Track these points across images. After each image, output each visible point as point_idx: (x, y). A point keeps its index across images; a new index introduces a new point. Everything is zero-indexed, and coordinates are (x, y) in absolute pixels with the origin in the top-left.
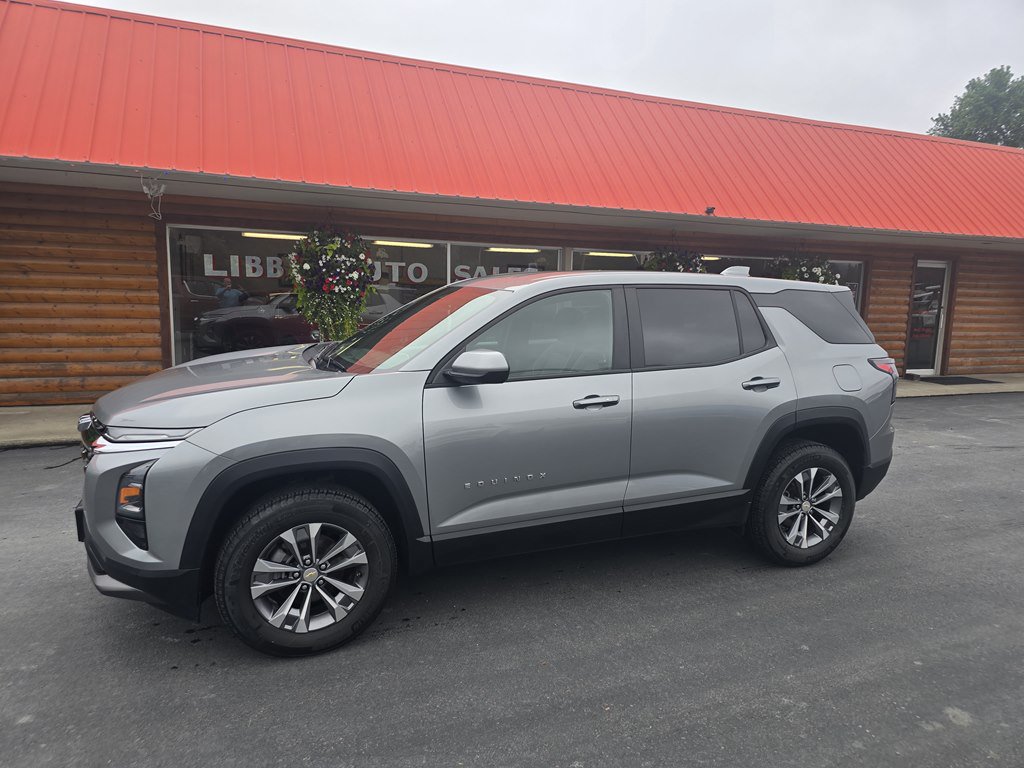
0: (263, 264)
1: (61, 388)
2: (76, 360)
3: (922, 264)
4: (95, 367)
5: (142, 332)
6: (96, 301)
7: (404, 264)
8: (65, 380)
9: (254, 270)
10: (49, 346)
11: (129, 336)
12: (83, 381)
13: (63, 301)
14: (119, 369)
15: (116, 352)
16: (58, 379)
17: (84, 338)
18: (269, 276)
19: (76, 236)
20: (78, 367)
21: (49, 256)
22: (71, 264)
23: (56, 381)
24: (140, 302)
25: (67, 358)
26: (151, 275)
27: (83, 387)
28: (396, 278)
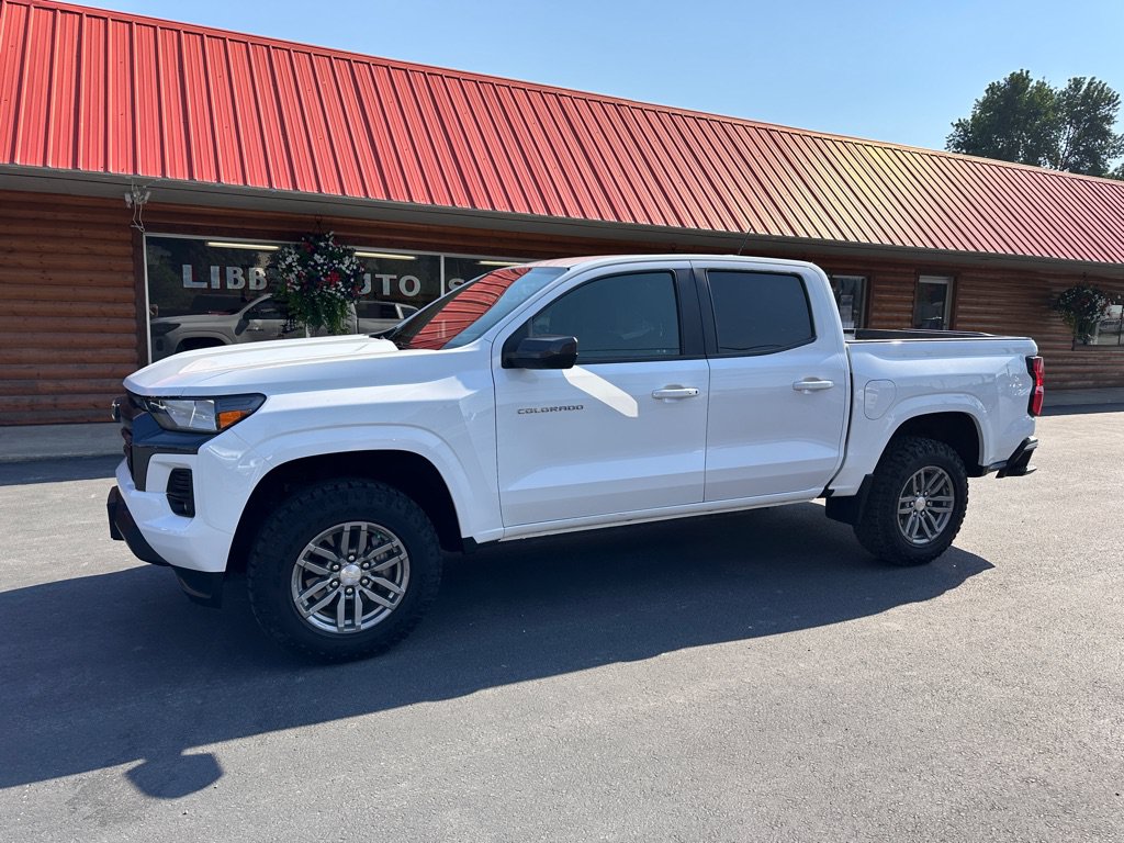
0: (245, 276)
1: (32, 407)
2: (47, 378)
3: (924, 279)
4: (68, 384)
5: (118, 347)
6: (69, 315)
7: (395, 277)
8: (36, 398)
9: (236, 281)
10: (19, 362)
11: (102, 351)
12: (55, 399)
13: (35, 314)
14: (93, 387)
15: (90, 369)
16: (30, 397)
17: (55, 354)
18: (251, 288)
19: (47, 246)
20: (50, 385)
21: (20, 266)
22: (43, 275)
23: (26, 400)
24: (116, 316)
25: (38, 375)
26: (126, 286)
27: (55, 406)
28: (386, 291)
